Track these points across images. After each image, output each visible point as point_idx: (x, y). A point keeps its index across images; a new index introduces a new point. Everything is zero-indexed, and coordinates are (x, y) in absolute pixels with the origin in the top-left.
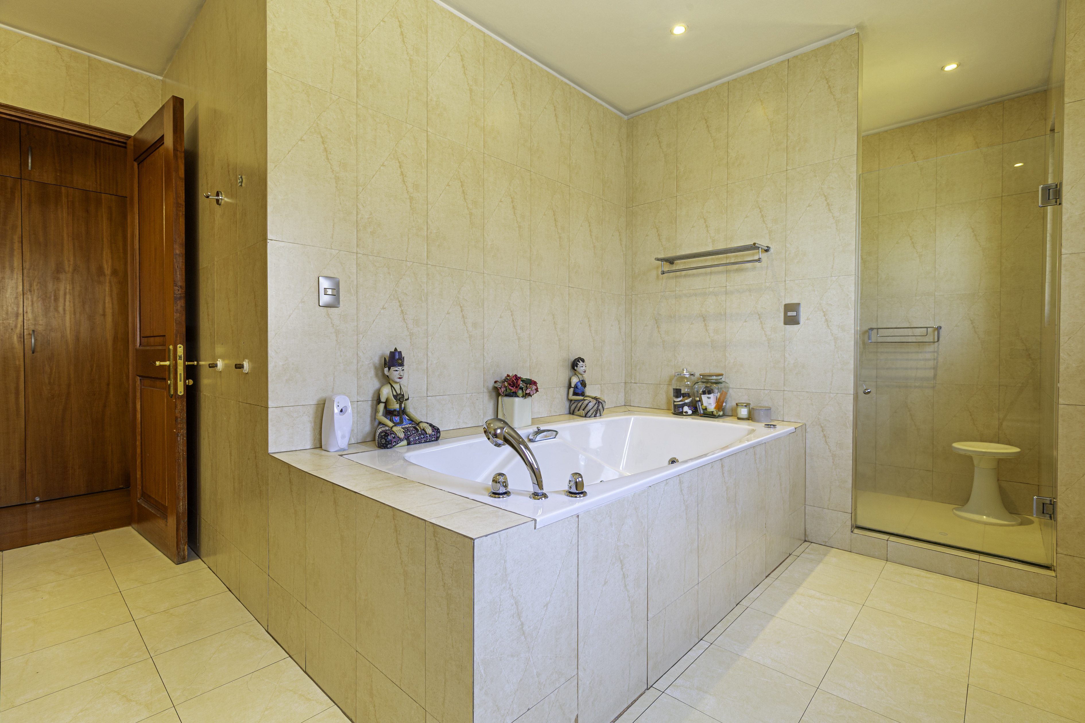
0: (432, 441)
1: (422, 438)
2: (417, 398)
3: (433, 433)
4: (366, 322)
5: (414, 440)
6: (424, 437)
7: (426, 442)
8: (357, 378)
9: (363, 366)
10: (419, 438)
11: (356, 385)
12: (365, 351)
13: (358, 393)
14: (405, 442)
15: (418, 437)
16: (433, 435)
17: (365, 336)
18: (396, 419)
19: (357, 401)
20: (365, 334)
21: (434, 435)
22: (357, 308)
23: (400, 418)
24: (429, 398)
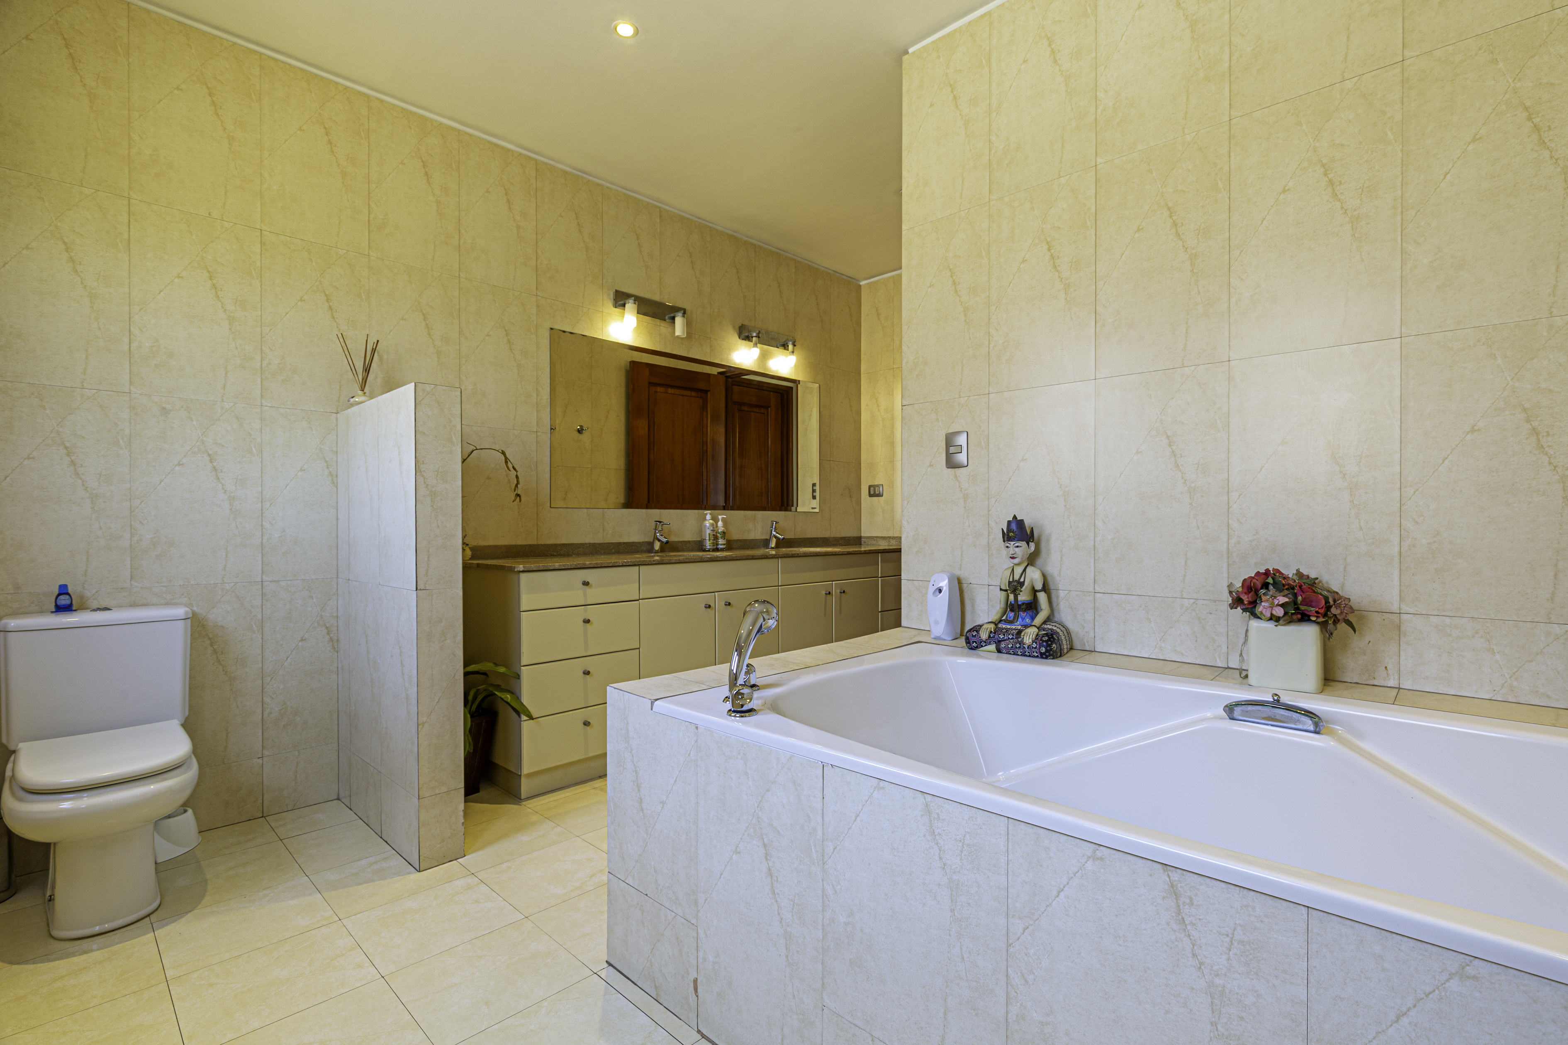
0: (1034, 657)
1: (1017, 648)
2: (1077, 593)
3: (1034, 645)
4: (1000, 481)
5: (1005, 647)
6: (1019, 647)
7: (1023, 655)
8: (989, 555)
9: (995, 539)
10: (1012, 647)
11: (987, 564)
12: (999, 520)
13: (989, 574)
14: (993, 647)
15: (1012, 644)
16: (1033, 648)
17: (998, 500)
18: (1011, 615)
19: (989, 585)
20: (998, 497)
21: (1036, 648)
22: (988, 464)
23: (1015, 614)
24: (1098, 595)
